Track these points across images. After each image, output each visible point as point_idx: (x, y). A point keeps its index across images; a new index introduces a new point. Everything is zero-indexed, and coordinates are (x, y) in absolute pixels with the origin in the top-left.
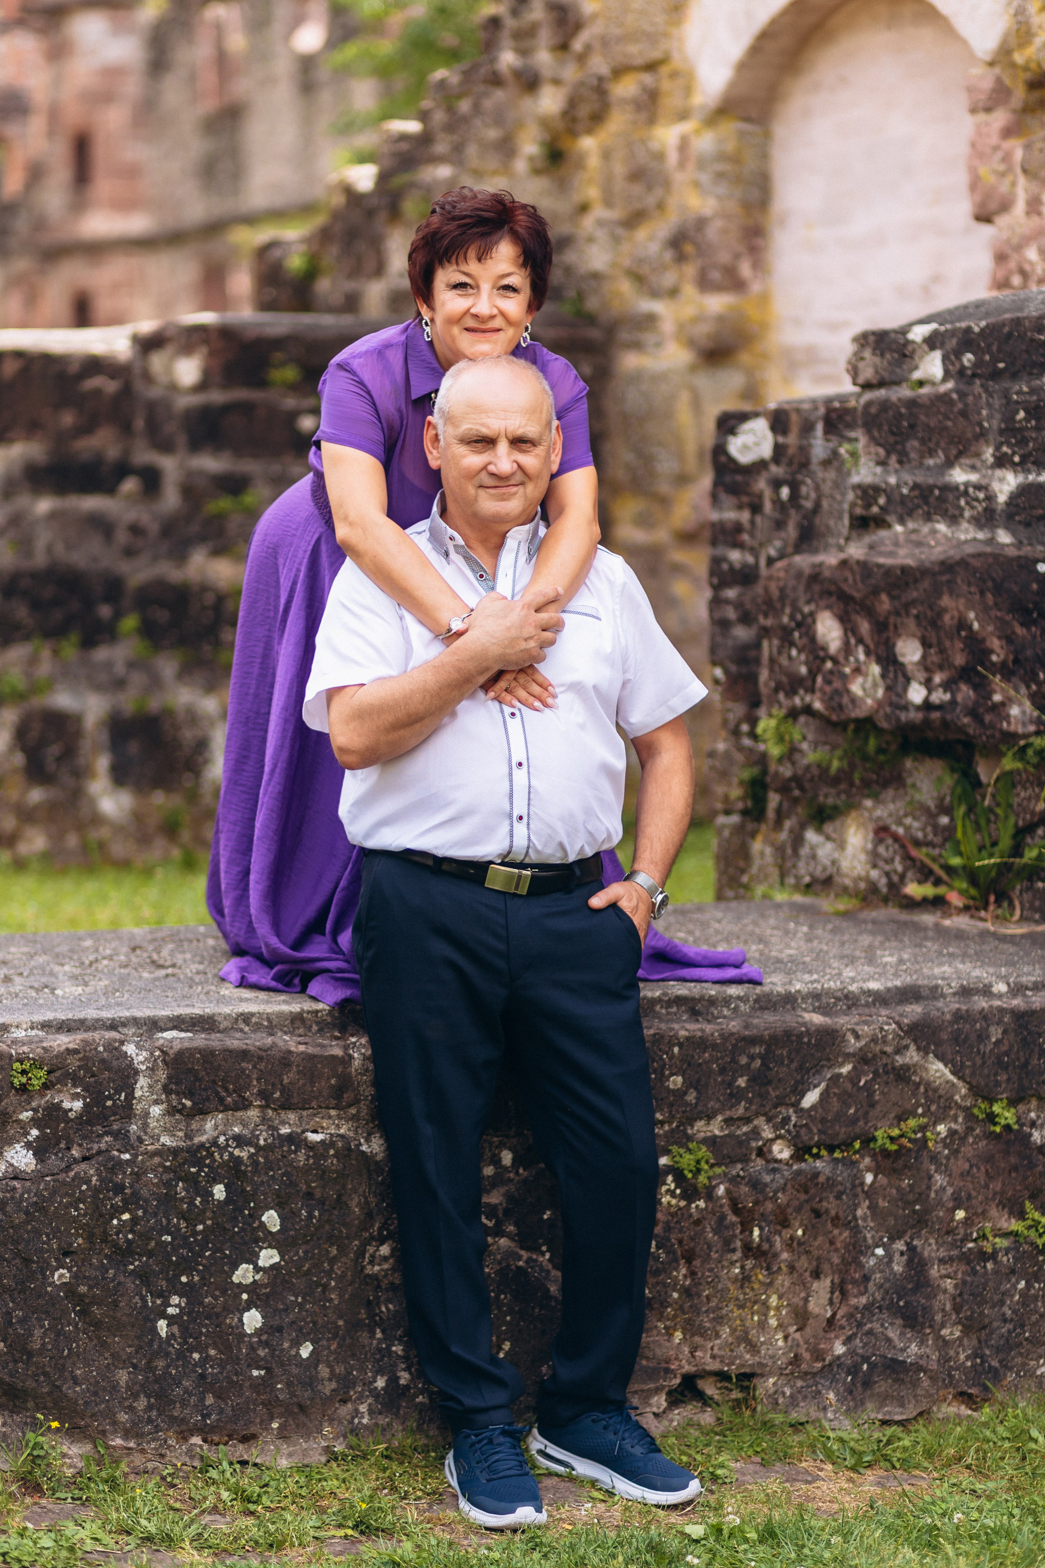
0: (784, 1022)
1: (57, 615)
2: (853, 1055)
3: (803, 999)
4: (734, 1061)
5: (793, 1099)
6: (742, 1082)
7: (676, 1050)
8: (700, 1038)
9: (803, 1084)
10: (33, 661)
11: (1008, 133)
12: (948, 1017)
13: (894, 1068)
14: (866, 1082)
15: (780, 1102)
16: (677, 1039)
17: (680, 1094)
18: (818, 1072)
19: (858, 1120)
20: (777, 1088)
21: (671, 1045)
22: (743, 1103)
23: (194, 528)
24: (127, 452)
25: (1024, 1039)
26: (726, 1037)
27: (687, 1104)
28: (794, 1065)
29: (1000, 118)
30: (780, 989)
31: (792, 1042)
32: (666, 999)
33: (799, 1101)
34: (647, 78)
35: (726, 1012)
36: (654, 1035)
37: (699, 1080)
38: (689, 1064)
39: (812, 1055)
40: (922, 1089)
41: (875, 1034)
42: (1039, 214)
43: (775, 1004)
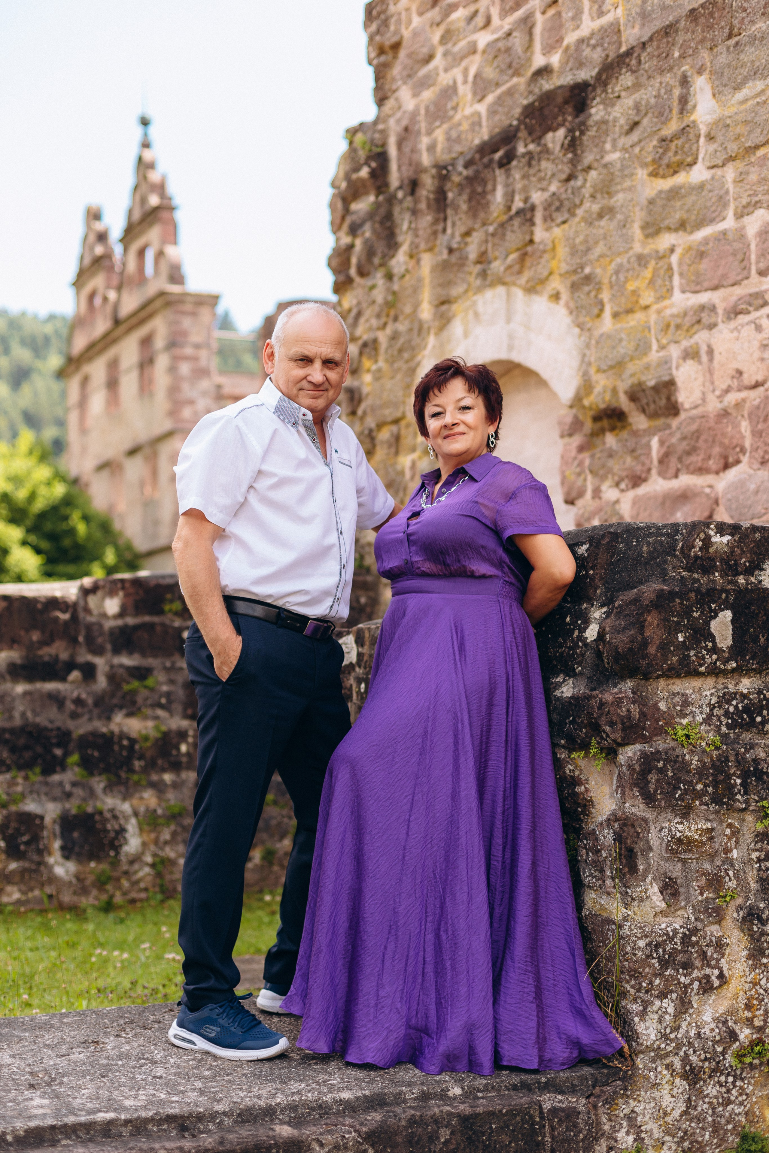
0: (256, 1136)
1: (27, 755)
3: (282, 1110)
10: (12, 783)
11: (581, 449)
12: (403, 1123)
23: (115, 701)
24: (72, 656)
25: (469, 1138)
29: (578, 440)
30: (262, 1103)
32: (158, 1118)
34: (394, 428)
35: (211, 1126)
41: (337, 1142)
42: (600, 498)
43: (255, 1117)
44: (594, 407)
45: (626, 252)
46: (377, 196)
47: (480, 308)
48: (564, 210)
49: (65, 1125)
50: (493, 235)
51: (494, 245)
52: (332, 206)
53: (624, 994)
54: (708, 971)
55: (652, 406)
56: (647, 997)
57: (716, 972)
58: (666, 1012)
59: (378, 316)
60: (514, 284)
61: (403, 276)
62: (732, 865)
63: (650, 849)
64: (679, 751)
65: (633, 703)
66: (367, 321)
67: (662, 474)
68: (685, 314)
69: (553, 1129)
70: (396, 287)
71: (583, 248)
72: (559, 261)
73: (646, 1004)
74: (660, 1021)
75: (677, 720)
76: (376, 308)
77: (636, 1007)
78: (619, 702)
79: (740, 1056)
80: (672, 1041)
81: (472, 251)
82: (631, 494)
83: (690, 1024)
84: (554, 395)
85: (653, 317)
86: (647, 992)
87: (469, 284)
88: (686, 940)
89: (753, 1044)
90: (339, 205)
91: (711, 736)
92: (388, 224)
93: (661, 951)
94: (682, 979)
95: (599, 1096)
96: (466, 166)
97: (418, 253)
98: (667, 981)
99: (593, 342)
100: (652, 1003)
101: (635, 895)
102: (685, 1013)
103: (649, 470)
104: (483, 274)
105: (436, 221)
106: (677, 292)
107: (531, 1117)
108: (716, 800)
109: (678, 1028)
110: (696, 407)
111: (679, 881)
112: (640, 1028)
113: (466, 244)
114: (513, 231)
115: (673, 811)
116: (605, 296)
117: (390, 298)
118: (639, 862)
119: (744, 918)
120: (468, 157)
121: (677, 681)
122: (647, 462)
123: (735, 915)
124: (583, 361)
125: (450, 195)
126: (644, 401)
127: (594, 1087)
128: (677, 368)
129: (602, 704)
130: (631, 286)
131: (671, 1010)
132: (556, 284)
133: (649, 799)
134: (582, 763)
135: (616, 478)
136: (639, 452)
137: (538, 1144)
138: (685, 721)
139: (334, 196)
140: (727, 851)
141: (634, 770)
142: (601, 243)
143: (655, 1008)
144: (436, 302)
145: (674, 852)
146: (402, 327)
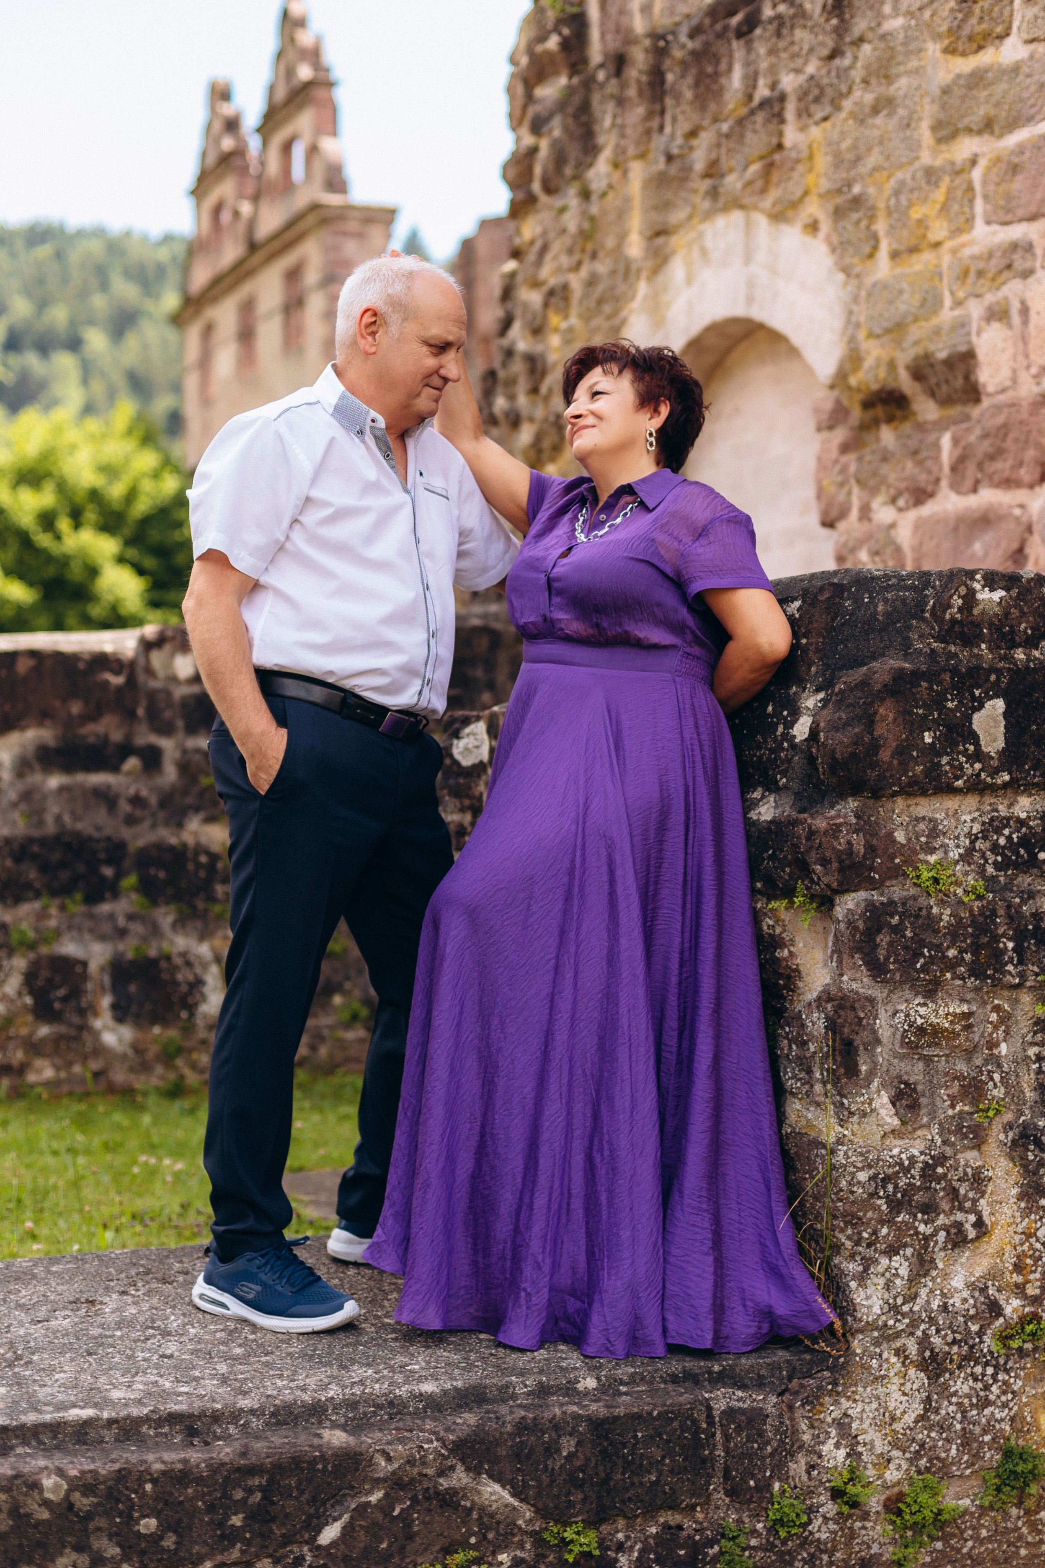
0: (294, 1445)
1: (64, 875)
2: (385, 1480)
3: (335, 1408)
4: (226, 1496)
5: (307, 1536)
6: (236, 1520)
7: (148, 1487)
8: (180, 1471)
9: (318, 1517)
10: (43, 915)
11: (845, 448)
12: (509, 1428)
13: (437, 1493)
14: (402, 1510)
15: (287, 1540)
16: (150, 1474)
17: (155, 1539)
18: (340, 1503)
19: (391, 1556)
20: (284, 1525)
21: (141, 1481)
22: (239, 1545)
23: (189, 800)
24: (129, 737)
25: (604, 1451)
26: (216, 1468)
27: (163, 1550)
28: (306, 1496)
29: (840, 435)
30: (307, 1397)
31: (302, 1469)
32: (156, 1417)
33: (314, 1539)
35: (232, 1430)
36: (120, 1471)
37: (180, 1521)
38: (166, 1503)
39: (329, 1484)
40: (475, 1515)
42: (870, 520)
43: (296, 1418)
44: (863, 387)
45: (911, 163)
46: (570, 78)
47: (709, 243)
48: (826, 100)
49: (23, 1426)
50: (728, 136)
51: (729, 151)
52: (510, 90)
53: (837, 1248)
54: (959, 1216)
55: (944, 388)
56: (870, 1252)
57: (972, 1218)
58: (897, 1275)
59: (570, 251)
60: (756, 208)
61: (604, 195)
62: (999, 1066)
63: (878, 1041)
64: (922, 901)
65: (857, 831)
66: (555, 258)
67: (956, 487)
68: (991, 255)
69: (727, 1438)
70: (594, 210)
71: (849, 156)
72: (818, 176)
73: (868, 1263)
74: (888, 1287)
75: (922, 856)
76: (567, 241)
77: (853, 1267)
78: (835, 831)
79: (1004, 1338)
80: (904, 1315)
81: (699, 160)
82: (912, 515)
83: (932, 1291)
84: (809, 371)
85: (946, 259)
86: (869, 1246)
87: (694, 207)
88: (928, 1171)
89: (1024, 1320)
90: (520, 90)
91: (971, 880)
92: (584, 118)
93: (890, 1188)
94: (922, 1228)
95: (796, 1393)
96: (692, 36)
97: (625, 161)
98: (899, 1229)
99: (863, 294)
100: (877, 1262)
101: (853, 1108)
102: (925, 1275)
103: (937, 481)
104: (714, 193)
105: (650, 115)
106: (979, 222)
107: (695, 1422)
108: (976, 971)
109: (914, 1298)
110: (1004, 390)
111: (920, 1088)
112: (859, 1297)
113: (691, 148)
114: (755, 131)
115: (912, 988)
116: (881, 227)
117: (586, 225)
118: (861, 1061)
119: (1014, 1141)
120: (695, 22)
121: (923, 801)
122: (935, 469)
123: (1002, 1137)
124: (848, 321)
125: (670, 77)
126: (933, 380)
127: (790, 1378)
128: (978, 334)
129: (812, 833)
130: (916, 214)
131: (904, 1271)
132: (813, 208)
133: (877, 970)
134: (785, 916)
135: (892, 492)
136: (924, 454)
137: (704, 1461)
138: (932, 859)
139: (513, 76)
140: (992, 1045)
141: (856, 928)
142: (876, 150)
143: (880, 1269)
144: (649, 233)
145: (913, 1047)
146: (602, 267)
